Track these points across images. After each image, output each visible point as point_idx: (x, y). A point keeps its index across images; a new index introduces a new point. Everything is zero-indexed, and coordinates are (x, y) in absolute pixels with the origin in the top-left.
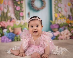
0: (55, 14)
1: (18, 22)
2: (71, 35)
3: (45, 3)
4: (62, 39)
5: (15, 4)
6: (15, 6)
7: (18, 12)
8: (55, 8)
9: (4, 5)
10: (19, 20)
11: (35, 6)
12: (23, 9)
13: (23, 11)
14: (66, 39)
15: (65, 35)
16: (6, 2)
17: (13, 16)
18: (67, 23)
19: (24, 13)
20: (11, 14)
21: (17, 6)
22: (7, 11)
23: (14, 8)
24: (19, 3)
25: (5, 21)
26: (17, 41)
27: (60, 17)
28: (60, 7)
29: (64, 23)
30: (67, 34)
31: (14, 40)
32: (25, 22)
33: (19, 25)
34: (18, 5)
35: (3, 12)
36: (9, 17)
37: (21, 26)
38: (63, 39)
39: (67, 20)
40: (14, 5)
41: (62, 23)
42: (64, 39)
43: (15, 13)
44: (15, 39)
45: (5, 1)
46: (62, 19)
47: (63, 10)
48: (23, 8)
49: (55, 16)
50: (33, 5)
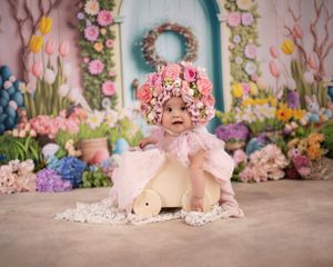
0: (232, 84)
1: (95, 119)
2: (287, 164)
3: (196, 46)
4: (252, 181)
5: (85, 54)
6: (86, 60)
7: (96, 81)
8: (233, 61)
9: (46, 56)
10: (101, 109)
11: (157, 57)
12: (115, 70)
13: (112, 78)
14: (269, 179)
15: (263, 164)
16: (54, 47)
17: (77, 96)
18: (280, 118)
19: (117, 84)
20: (72, 91)
21: (91, 59)
22: (57, 78)
23: (79, 65)
24: (99, 47)
25: (49, 113)
26: (93, 186)
27: (254, 97)
28: (252, 60)
29: (267, 120)
30: (271, 161)
31: (82, 183)
32: (122, 117)
33: (98, 129)
34: (94, 56)
35: (43, 83)
36: (64, 98)
37: (107, 133)
38: (258, 180)
39: (278, 108)
40: (80, 57)
41: (262, 119)
42: (262, 181)
43: (86, 83)
44: (84, 179)
45: (47, 43)
46: (261, 104)
47: (264, 68)
48: (112, 65)
49: (232, 93)
50: (152, 52)
